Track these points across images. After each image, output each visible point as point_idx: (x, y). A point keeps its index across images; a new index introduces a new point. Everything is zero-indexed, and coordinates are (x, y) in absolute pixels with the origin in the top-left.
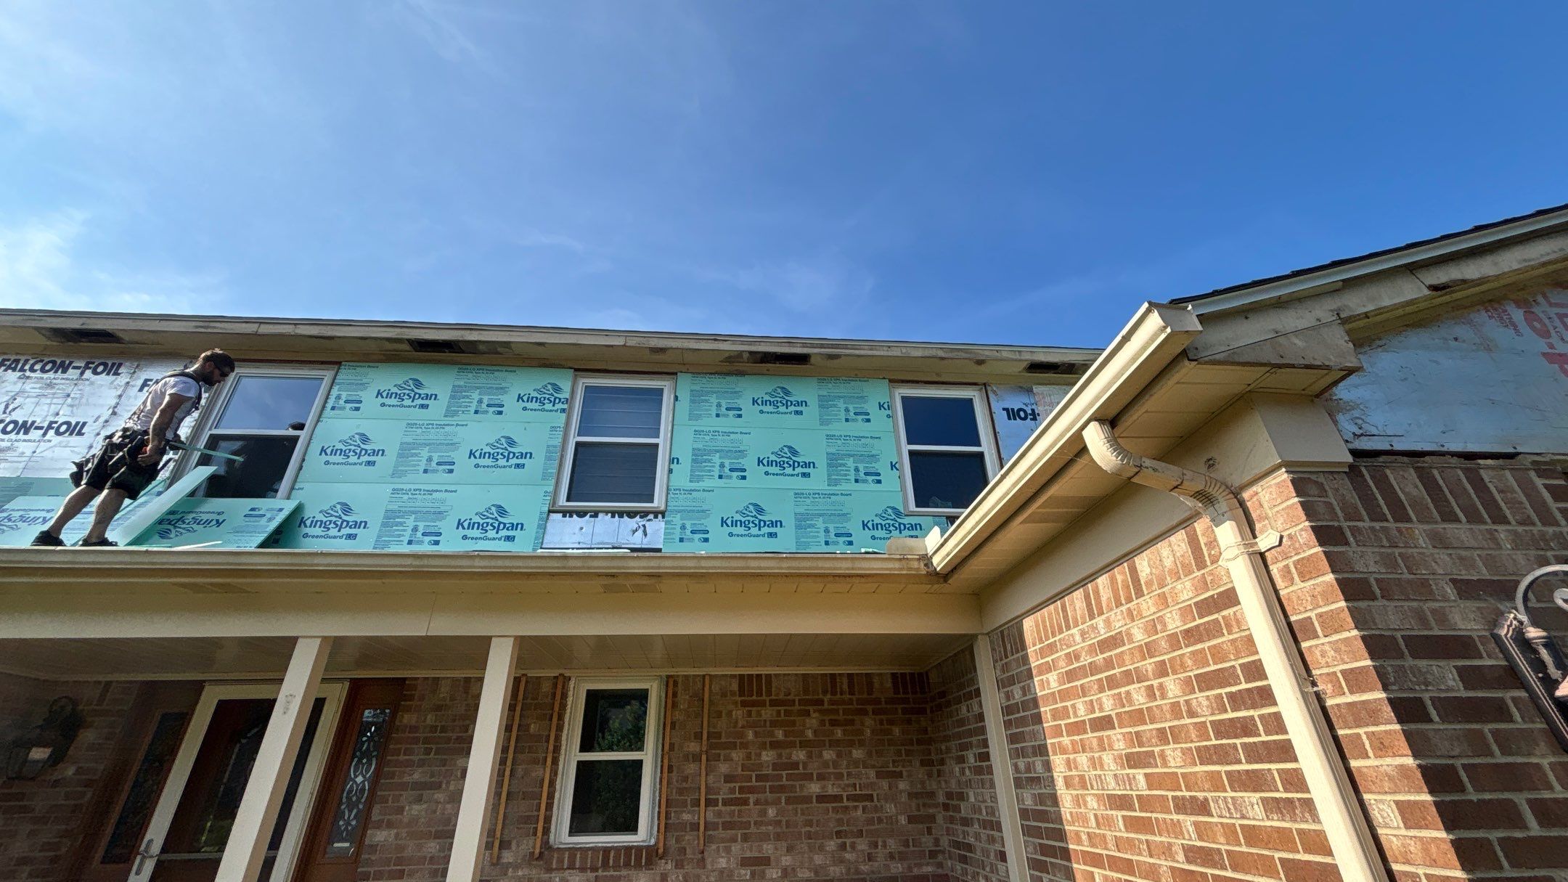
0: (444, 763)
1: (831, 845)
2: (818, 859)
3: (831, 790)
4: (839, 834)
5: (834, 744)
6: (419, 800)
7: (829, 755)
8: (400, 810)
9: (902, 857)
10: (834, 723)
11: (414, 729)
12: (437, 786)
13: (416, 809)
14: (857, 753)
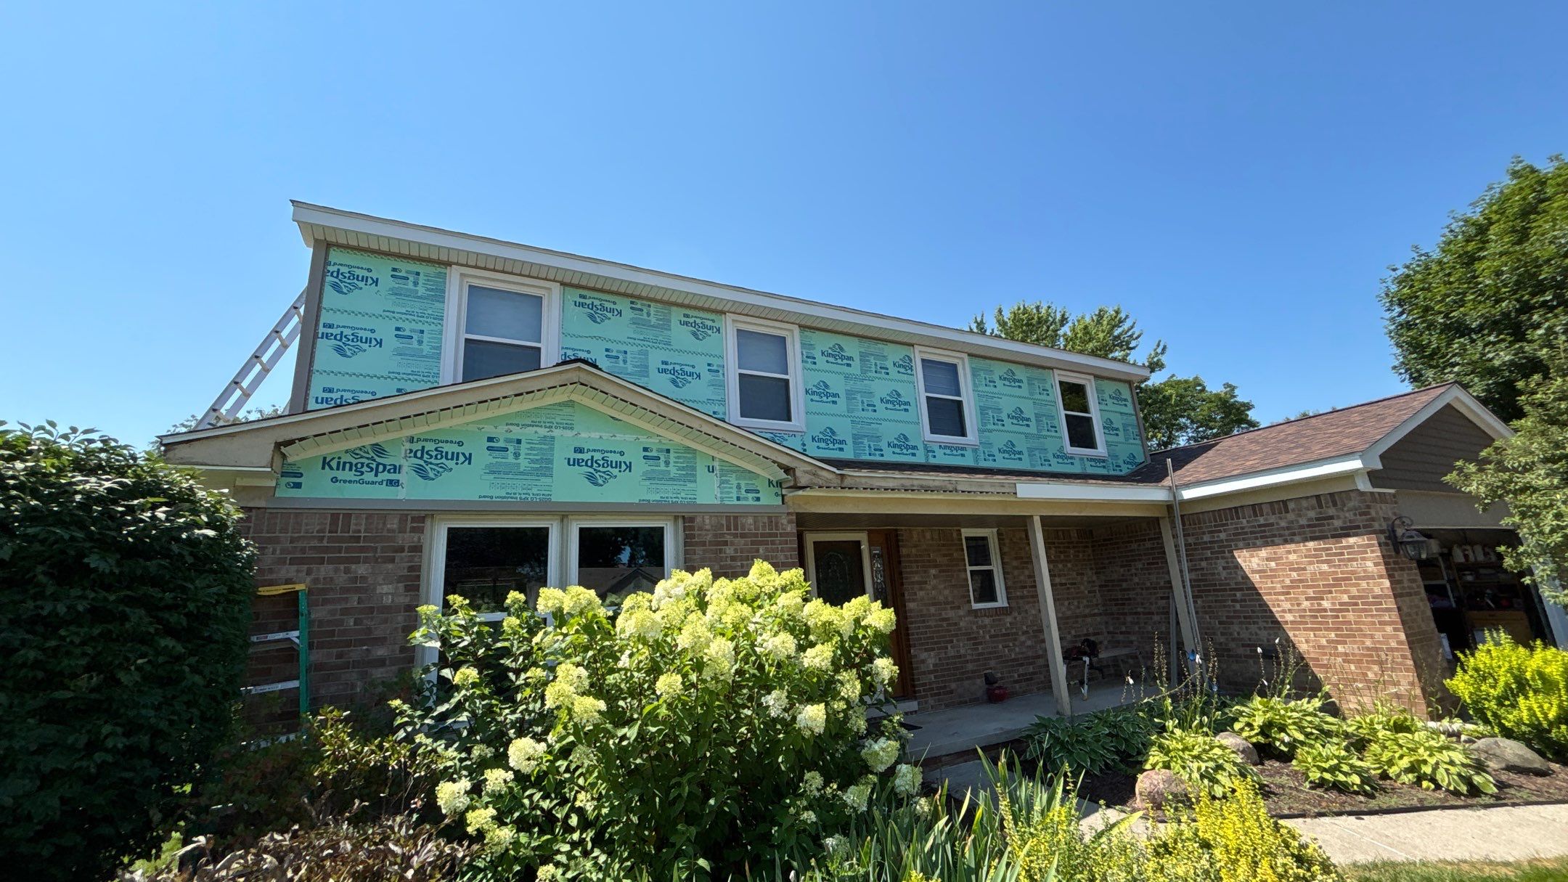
0: (925, 572)
1: (1066, 603)
2: (1064, 609)
3: (1064, 581)
4: (1068, 599)
5: (1062, 561)
6: (921, 589)
7: (1060, 566)
8: (915, 594)
9: (1087, 606)
10: (1061, 552)
11: (908, 556)
12: (926, 583)
13: (921, 593)
14: (1069, 565)
